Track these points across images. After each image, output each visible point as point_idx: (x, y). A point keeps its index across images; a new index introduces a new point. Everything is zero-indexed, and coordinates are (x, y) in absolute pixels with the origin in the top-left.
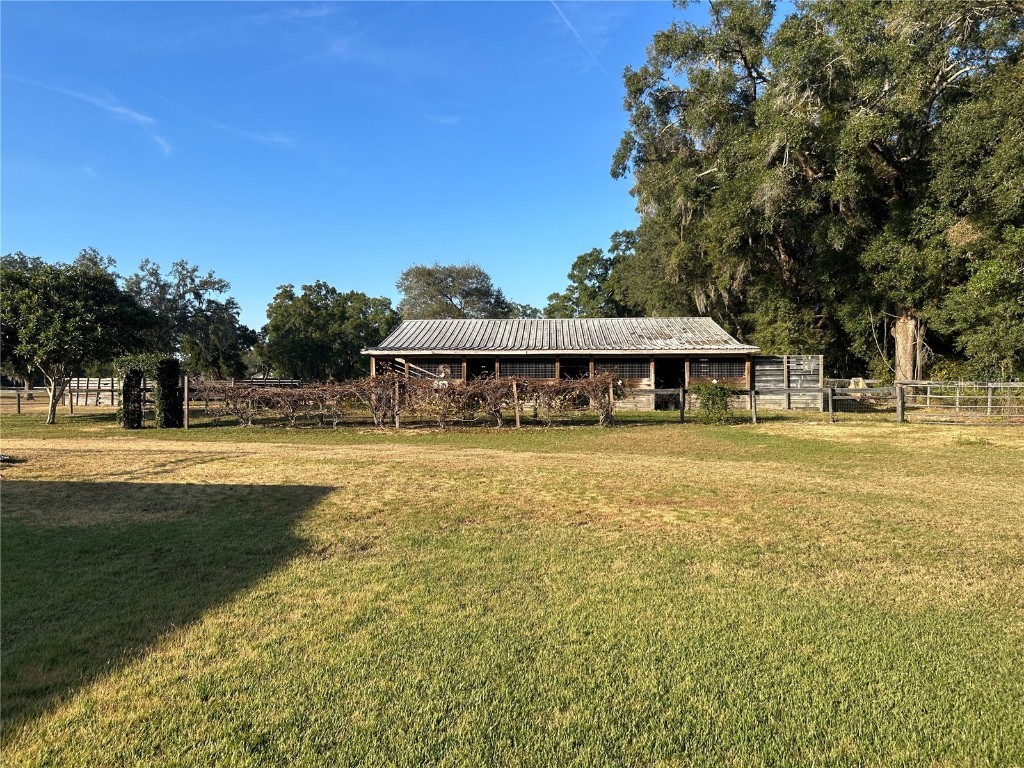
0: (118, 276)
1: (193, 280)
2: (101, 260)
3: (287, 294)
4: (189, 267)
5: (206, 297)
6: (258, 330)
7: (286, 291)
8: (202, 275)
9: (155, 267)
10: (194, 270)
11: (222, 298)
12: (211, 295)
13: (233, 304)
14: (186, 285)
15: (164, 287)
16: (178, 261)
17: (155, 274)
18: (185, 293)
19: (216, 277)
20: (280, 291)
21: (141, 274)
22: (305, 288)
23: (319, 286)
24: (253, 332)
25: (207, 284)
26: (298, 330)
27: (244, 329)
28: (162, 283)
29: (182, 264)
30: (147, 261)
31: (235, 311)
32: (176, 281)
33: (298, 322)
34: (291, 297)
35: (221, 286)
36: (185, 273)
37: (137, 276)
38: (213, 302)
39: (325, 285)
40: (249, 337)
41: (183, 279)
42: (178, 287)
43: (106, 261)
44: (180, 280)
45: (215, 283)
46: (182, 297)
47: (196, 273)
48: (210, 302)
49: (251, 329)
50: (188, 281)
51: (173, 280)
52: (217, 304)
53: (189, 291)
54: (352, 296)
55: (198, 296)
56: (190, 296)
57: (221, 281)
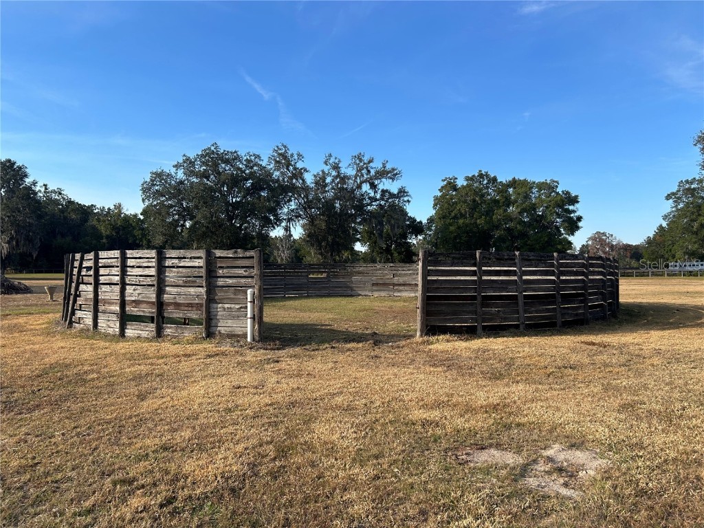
0: (306, 170)
1: (369, 172)
2: (292, 155)
3: (451, 185)
4: (366, 159)
5: (381, 187)
6: (425, 221)
7: (449, 183)
8: (377, 165)
9: (337, 161)
10: (371, 161)
11: (393, 187)
12: (385, 184)
13: (404, 192)
14: (362, 175)
15: (344, 179)
16: (356, 154)
17: (336, 167)
18: (362, 183)
19: (389, 167)
20: (445, 183)
21: (326, 168)
22: (467, 179)
23: (481, 176)
24: (421, 222)
25: (382, 174)
26: (463, 216)
27: (413, 220)
28: (342, 175)
29: (359, 157)
30: (330, 156)
31: (406, 199)
32: (354, 173)
33: (464, 208)
34: (454, 188)
35: (393, 175)
36: (361, 164)
37: (323, 171)
38: (387, 191)
39: (487, 175)
40: (417, 228)
41: (360, 170)
42: (356, 178)
43: (296, 157)
44: (358, 171)
45: (388, 172)
46: (359, 187)
47: (371, 164)
48: (384, 192)
49: (418, 220)
50: (364, 171)
51: (351, 172)
52: (390, 193)
53: (365, 181)
54: (514, 183)
55: (373, 186)
56: (366, 188)
57: (393, 169)
